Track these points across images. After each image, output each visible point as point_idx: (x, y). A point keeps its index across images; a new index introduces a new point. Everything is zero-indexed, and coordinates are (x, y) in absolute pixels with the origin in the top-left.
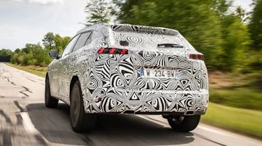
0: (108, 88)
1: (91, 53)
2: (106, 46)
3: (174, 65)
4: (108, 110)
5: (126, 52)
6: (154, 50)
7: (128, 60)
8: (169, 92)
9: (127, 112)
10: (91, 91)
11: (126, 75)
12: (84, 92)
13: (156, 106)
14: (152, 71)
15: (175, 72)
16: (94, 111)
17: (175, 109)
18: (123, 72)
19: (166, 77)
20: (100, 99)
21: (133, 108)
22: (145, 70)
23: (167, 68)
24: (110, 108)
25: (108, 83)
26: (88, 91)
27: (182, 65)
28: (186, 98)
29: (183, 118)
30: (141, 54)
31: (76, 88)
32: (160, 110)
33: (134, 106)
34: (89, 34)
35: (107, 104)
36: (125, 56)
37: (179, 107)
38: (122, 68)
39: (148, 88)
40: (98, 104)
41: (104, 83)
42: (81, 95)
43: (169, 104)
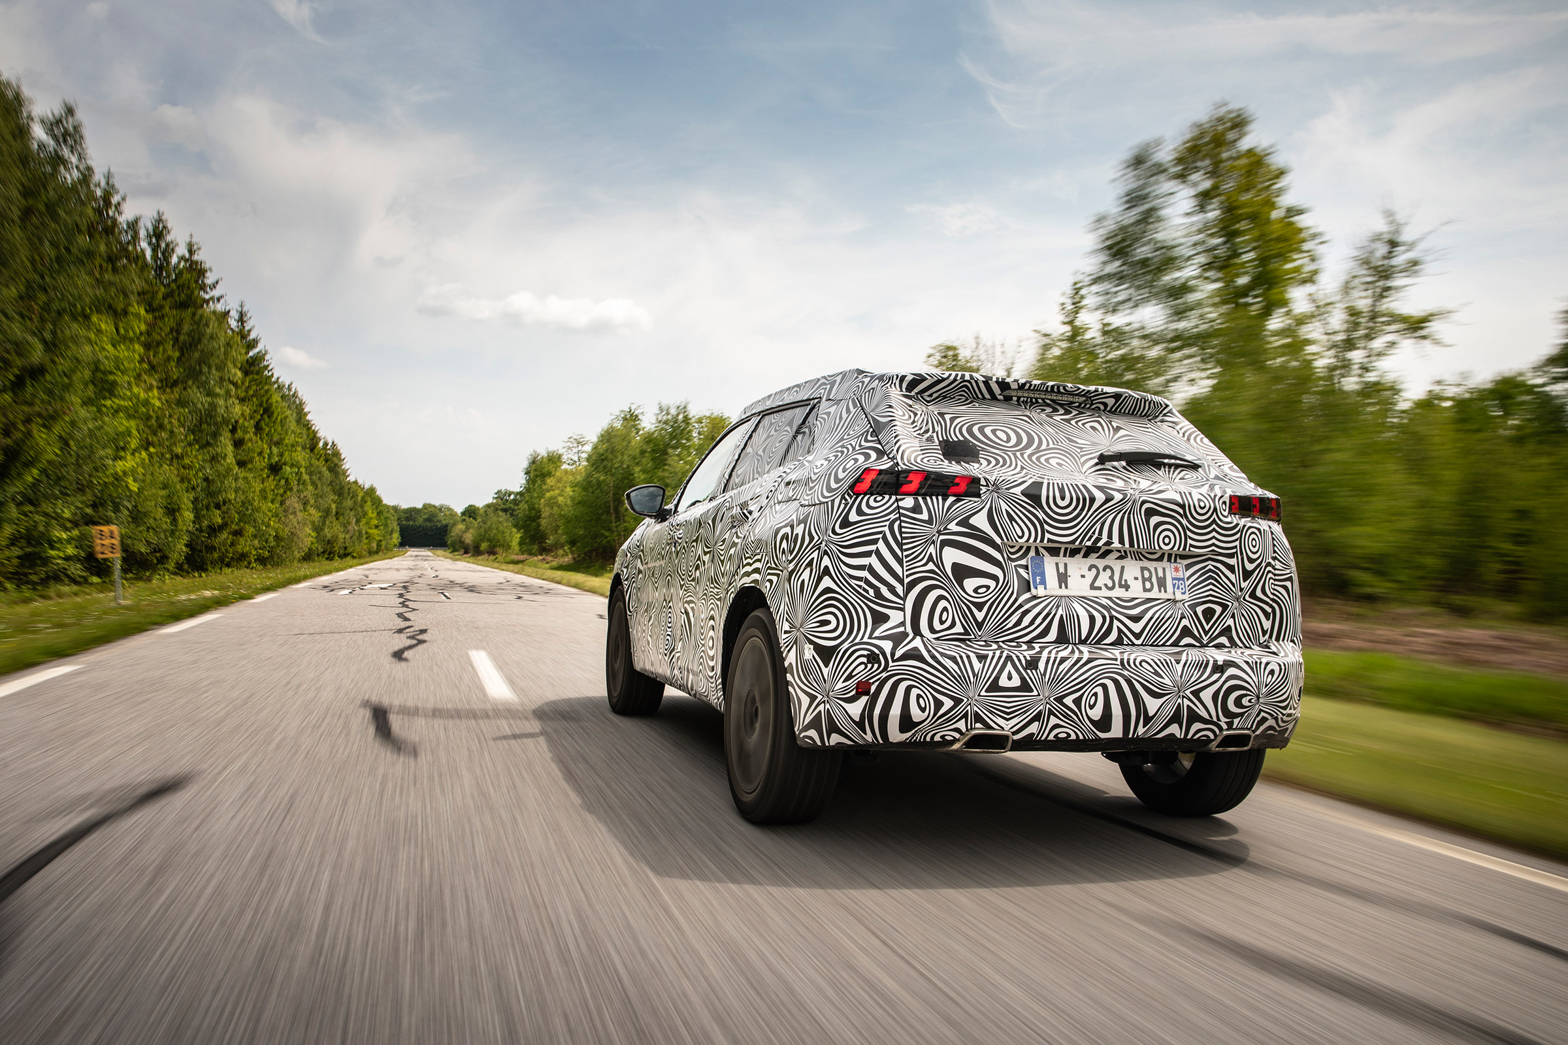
0: (897, 639)
1: (818, 493)
2: (885, 465)
3: (1167, 539)
4: (895, 735)
5: (972, 487)
6: (1088, 478)
7: (980, 521)
8: (1151, 655)
9: (977, 741)
10: (826, 654)
11: (970, 584)
12: (791, 659)
13: (1096, 713)
14: (1078, 568)
15: (1170, 571)
16: (835, 739)
17: (1174, 729)
18: (962, 572)
19: (1136, 590)
20: (862, 689)
21: (1006, 726)
22: (1050, 565)
23: (1139, 556)
24: (907, 723)
25: (895, 617)
26: (809, 652)
27: (1198, 543)
28: (1220, 682)
29: (1187, 762)
30: (1033, 495)
31: (751, 641)
32: (1116, 731)
33: (1008, 715)
34: (800, 413)
35: (896, 710)
36: (968, 504)
37: (1194, 717)
38: (952, 556)
39: (1062, 639)
40: (856, 709)
41: (880, 619)
42: (779, 670)
43: (1152, 705)
